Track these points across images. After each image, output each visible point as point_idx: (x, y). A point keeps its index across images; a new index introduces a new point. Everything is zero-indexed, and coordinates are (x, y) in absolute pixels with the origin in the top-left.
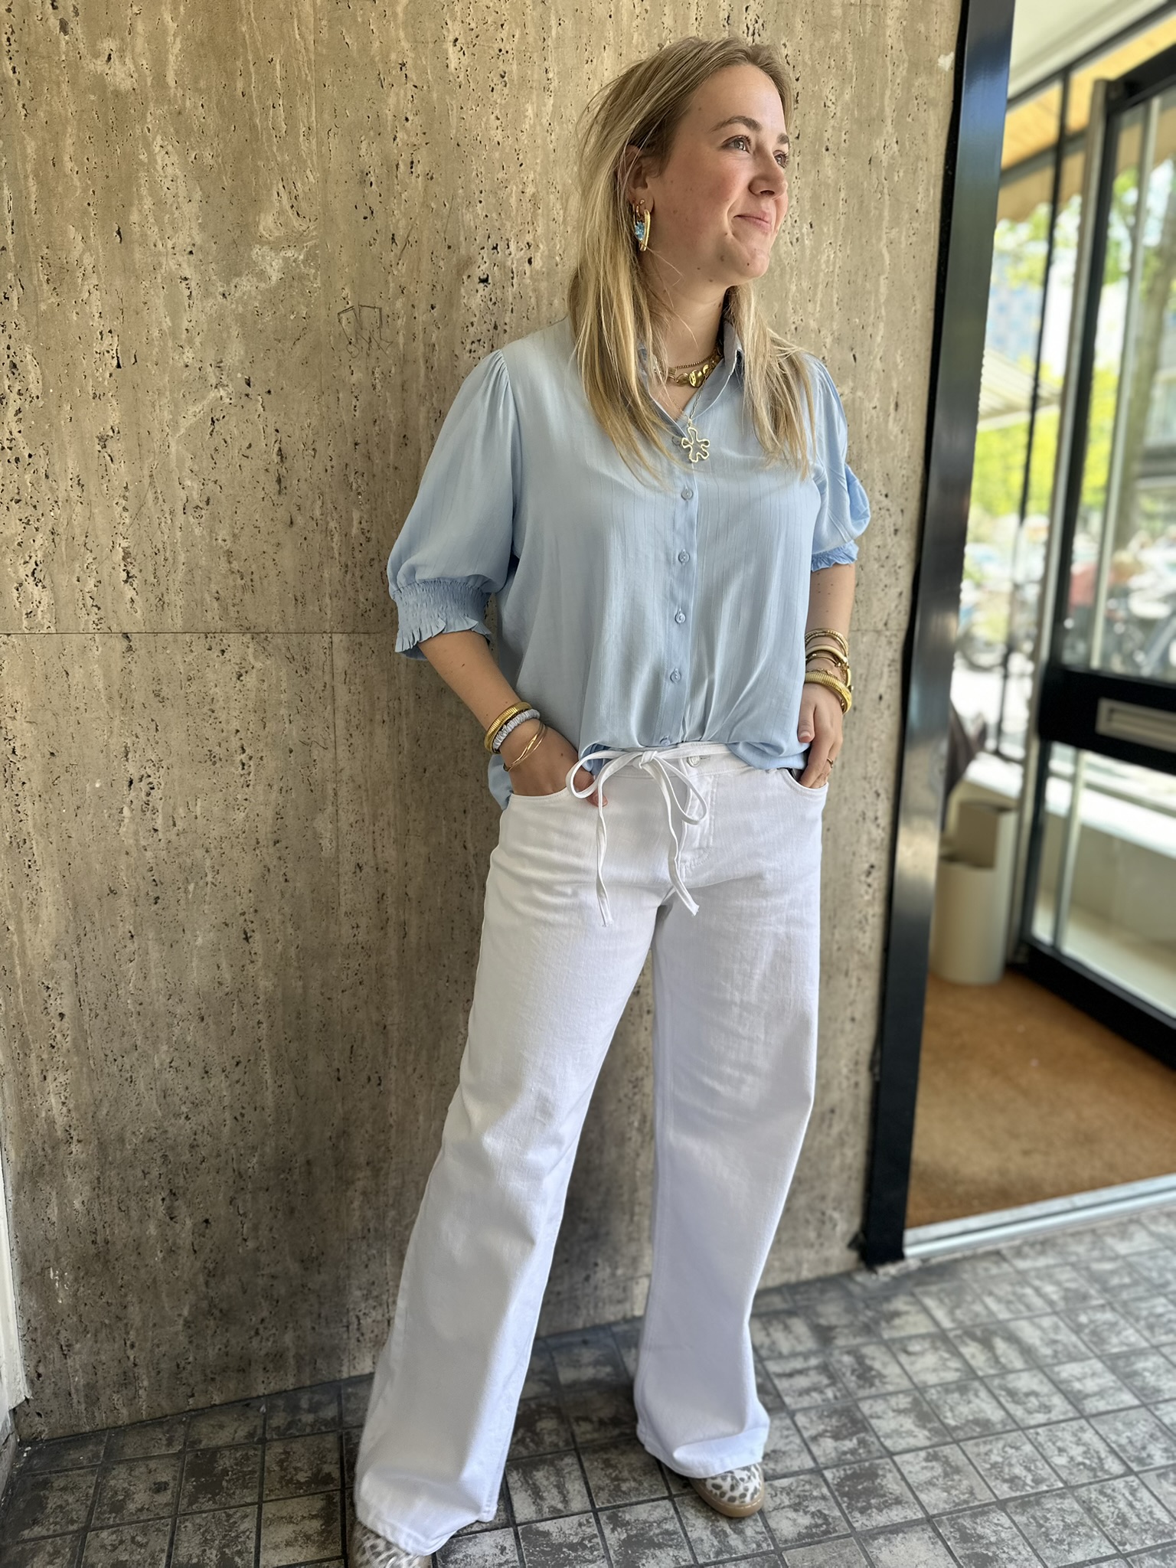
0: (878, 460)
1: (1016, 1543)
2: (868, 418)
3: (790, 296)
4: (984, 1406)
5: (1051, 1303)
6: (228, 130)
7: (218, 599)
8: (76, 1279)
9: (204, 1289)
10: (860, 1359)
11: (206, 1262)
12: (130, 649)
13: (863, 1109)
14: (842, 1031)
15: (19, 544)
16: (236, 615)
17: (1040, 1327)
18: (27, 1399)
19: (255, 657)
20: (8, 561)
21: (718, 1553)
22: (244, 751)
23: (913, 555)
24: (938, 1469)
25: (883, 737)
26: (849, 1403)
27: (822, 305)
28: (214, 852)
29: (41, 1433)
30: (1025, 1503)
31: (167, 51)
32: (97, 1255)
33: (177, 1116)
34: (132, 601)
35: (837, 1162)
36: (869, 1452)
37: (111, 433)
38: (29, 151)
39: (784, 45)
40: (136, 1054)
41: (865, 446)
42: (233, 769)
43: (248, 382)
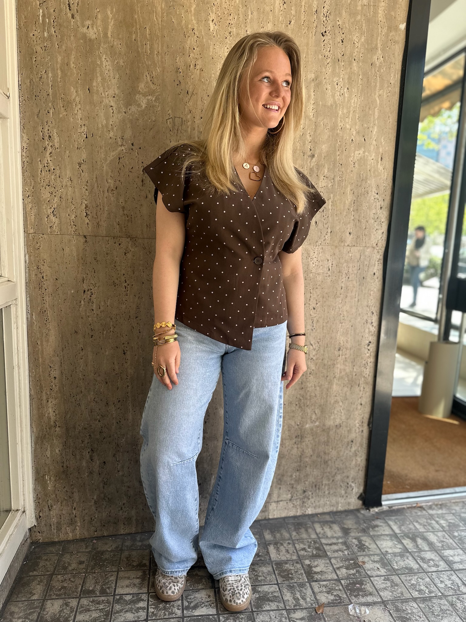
0: (374, 180)
1: (419, 614)
2: (370, 163)
3: (339, 115)
4: (410, 562)
5: (443, 527)
6: (129, 53)
7: (118, 224)
8: (55, 480)
9: (102, 489)
10: (360, 541)
11: (103, 478)
12: (86, 241)
13: (365, 442)
14: (357, 409)
15: (48, 201)
16: (125, 231)
17: (437, 536)
18: (35, 526)
19: (132, 247)
20: (44, 207)
21: (294, 606)
22: (126, 282)
23: (388, 218)
24: (389, 584)
25: (375, 290)
26: (354, 556)
27: (352, 119)
28: (114, 320)
29: (39, 540)
30: (424, 600)
31: (109, 25)
32: (64, 472)
33: (95, 420)
34: (88, 224)
35: (354, 462)
36: (361, 575)
37: (83, 162)
38: (59, 60)
39: (338, 21)
40: (81, 395)
41: (369, 174)
42: (122, 289)
43: (133, 145)
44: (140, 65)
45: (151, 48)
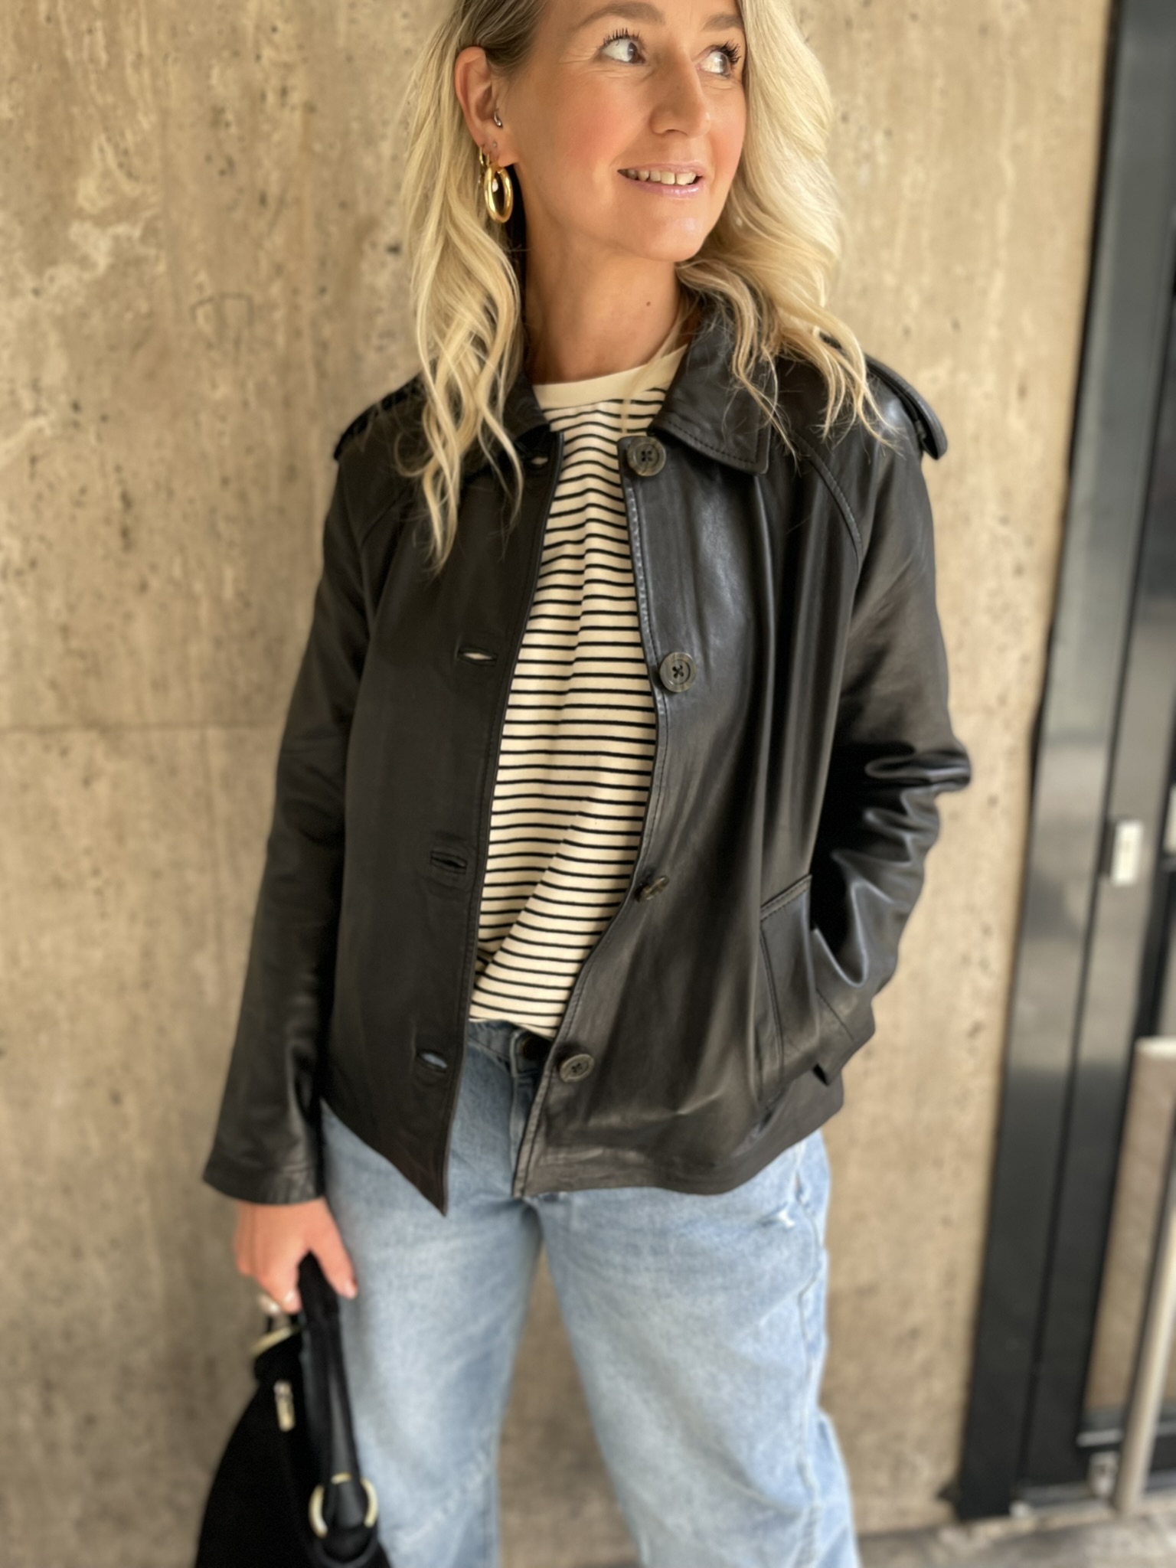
6: (30, 71)
16: (78, 705)
19: (105, 758)
27: (904, 250)
43: (76, 407)
44: (76, 110)
45: (113, 42)
